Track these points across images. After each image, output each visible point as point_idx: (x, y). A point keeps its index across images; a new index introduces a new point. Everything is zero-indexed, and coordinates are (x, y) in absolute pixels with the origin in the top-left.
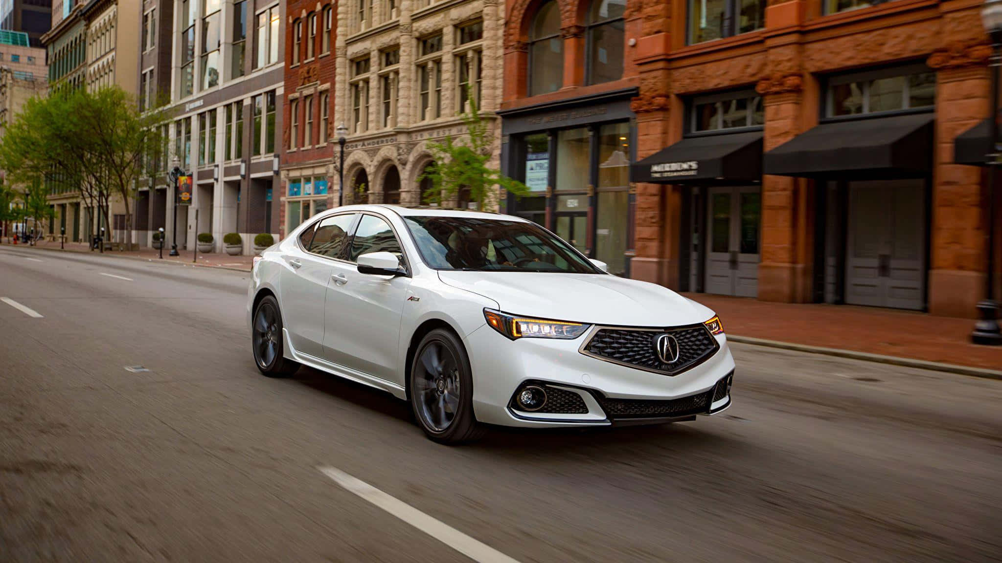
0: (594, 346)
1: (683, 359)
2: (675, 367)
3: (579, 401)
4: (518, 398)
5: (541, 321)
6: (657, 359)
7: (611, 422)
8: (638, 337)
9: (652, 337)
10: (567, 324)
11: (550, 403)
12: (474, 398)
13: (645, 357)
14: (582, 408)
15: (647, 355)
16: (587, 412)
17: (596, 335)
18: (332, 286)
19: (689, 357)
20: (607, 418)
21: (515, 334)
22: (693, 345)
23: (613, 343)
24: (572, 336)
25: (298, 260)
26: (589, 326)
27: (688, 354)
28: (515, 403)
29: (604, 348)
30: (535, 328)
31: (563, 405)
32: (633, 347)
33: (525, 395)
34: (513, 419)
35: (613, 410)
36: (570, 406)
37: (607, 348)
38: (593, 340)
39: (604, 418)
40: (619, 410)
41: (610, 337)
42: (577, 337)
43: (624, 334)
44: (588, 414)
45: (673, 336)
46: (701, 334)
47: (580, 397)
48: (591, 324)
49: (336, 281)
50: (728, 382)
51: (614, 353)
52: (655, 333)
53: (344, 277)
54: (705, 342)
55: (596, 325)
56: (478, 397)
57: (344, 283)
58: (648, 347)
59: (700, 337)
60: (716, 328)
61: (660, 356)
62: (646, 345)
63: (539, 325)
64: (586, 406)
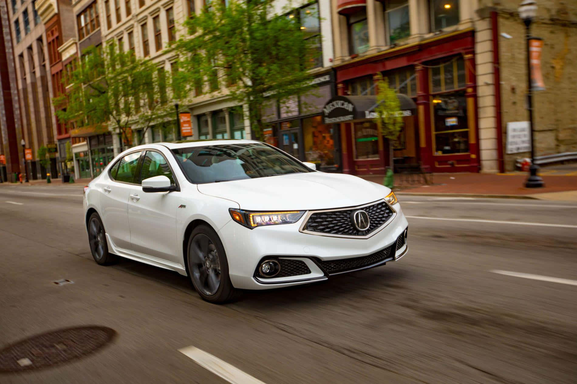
0: (310, 226)
1: (373, 226)
2: (368, 232)
3: (303, 266)
4: (260, 269)
5: (270, 213)
6: (355, 229)
7: (327, 277)
8: (340, 215)
9: (349, 214)
10: (289, 212)
11: (284, 270)
12: (230, 273)
13: (347, 229)
14: (306, 270)
15: (348, 227)
16: (310, 272)
17: (311, 218)
18: (130, 203)
19: (377, 224)
20: (324, 276)
21: (253, 225)
22: (379, 215)
23: (323, 222)
24: (294, 221)
25: (109, 187)
26: (304, 212)
27: (376, 222)
28: (258, 273)
29: (316, 226)
30: (266, 219)
31: (292, 270)
32: (337, 223)
33: (265, 266)
34: (258, 285)
35: (328, 269)
36: (298, 270)
37: (319, 226)
38: (308, 222)
39: (322, 275)
40: (332, 268)
41: (320, 218)
42: (297, 221)
43: (329, 215)
44: (311, 273)
45: (364, 211)
46: (383, 206)
47: (303, 263)
48: (306, 211)
49: (132, 199)
50: (405, 235)
51: (324, 229)
52: (351, 211)
53: (137, 195)
54: (387, 211)
55: (309, 210)
56: (232, 272)
57: (138, 200)
58: (348, 221)
59: (383, 209)
60: (392, 200)
61: (357, 226)
62: (346, 220)
63: (269, 215)
64: (308, 268)
